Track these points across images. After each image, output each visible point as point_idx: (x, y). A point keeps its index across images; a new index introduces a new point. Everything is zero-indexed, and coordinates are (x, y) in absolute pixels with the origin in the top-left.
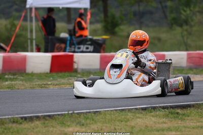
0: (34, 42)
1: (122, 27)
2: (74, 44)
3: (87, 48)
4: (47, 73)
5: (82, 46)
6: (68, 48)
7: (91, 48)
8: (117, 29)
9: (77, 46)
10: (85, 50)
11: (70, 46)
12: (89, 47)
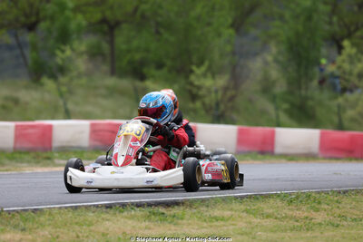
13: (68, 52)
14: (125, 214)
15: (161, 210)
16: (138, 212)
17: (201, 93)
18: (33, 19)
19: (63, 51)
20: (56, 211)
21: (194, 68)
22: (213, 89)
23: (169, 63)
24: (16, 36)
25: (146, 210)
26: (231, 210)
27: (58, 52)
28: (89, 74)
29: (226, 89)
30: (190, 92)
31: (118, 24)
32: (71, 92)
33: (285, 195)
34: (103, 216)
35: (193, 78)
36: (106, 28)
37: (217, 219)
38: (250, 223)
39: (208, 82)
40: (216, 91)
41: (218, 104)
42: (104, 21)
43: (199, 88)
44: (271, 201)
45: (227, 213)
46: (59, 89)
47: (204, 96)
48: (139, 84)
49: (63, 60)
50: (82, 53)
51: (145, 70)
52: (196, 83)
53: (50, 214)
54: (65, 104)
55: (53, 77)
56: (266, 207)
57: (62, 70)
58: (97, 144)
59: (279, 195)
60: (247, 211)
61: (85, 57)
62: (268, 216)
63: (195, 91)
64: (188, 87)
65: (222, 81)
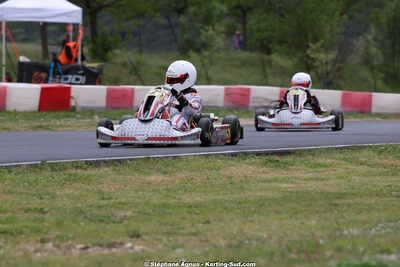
0: (4, 68)
1: (117, 52)
2: (59, 74)
3: (77, 79)
4: (35, 112)
5: (70, 77)
6: (51, 79)
7: (83, 79)
8: (110, 54)
9: (63, 77)
10: (73, 81)
11: (54, 77)
12: (80, 77)
13: (211, 32)
14: (247, 161)
15: (277, 158)
16: (257, 160)
17: (315, 64)
18: (182, 5)
19: (207, 31)
20: (192, 158)
21: (310, 44)
22: (324, 61)
23: (290, 40)
24: (168, 18)
25: (264, 158)
26: (332, 158)
27: (202, 31)
28: (227, 49)
29: (335, 61)
30: (306, 63)
31: (250, 9)
32: (211, 63)
33: (377, 147)
34: (229, 162)
35: (309, 52)
36: (240, 12)
37: (320, 165)
38: (347, 169)
39: (322, 56)
40: (327, 63)
41: (328, 74)
42: (239, 7)
43: (314, 60)
44: (365, 151)
45: (329, 161)
46: (202, 61)
47: (317, 67)
48: (266, 57)
49: (205, 37)
50: (222, 32)
51: (270, 46)
52: (312, 56)
53: (187, 161)
54: (207, 73)
55: (198, 51)
56: (361, 156)
57: (205, 46)
58: (230, 104)
59: (371, 147)
60: (344, 159)
61: (223, 35)
62: (362, 164)
63: (310, 62)
64: (305, 59)
65: (332, 56)
